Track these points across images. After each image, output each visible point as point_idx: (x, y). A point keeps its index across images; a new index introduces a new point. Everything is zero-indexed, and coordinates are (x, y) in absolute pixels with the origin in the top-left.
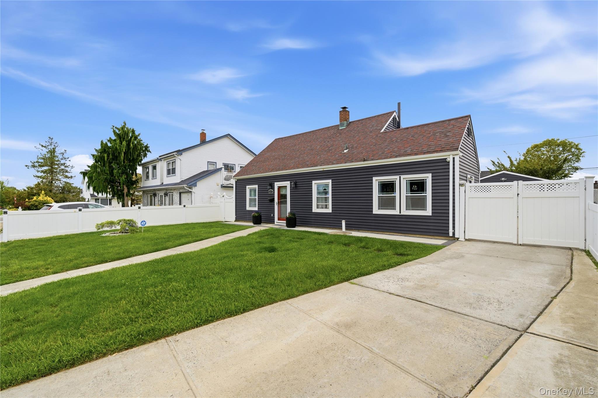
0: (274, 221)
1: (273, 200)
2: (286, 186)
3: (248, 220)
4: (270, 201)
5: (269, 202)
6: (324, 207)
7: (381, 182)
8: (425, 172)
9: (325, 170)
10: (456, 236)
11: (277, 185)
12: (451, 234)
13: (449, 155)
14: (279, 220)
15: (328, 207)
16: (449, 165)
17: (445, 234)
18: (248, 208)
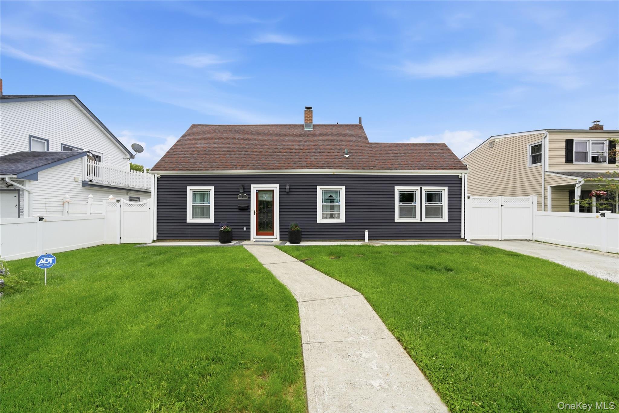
0: (250, 237)
1: (248, 208)
2: (273, 190)
3: (189, 238)
4: (240, 209)
5: (238, 210)
6: (329, 216)
7: (401, 192)
8: (442, 185)
9: (335, 174)
10: (465, 238)
11: (254, 188)
12: (463, 237)
13: (462, 173)
14: (257, 234)
15: (339, 217)
16: (461, 181)
17: (458, 237)
18: (190, 219)
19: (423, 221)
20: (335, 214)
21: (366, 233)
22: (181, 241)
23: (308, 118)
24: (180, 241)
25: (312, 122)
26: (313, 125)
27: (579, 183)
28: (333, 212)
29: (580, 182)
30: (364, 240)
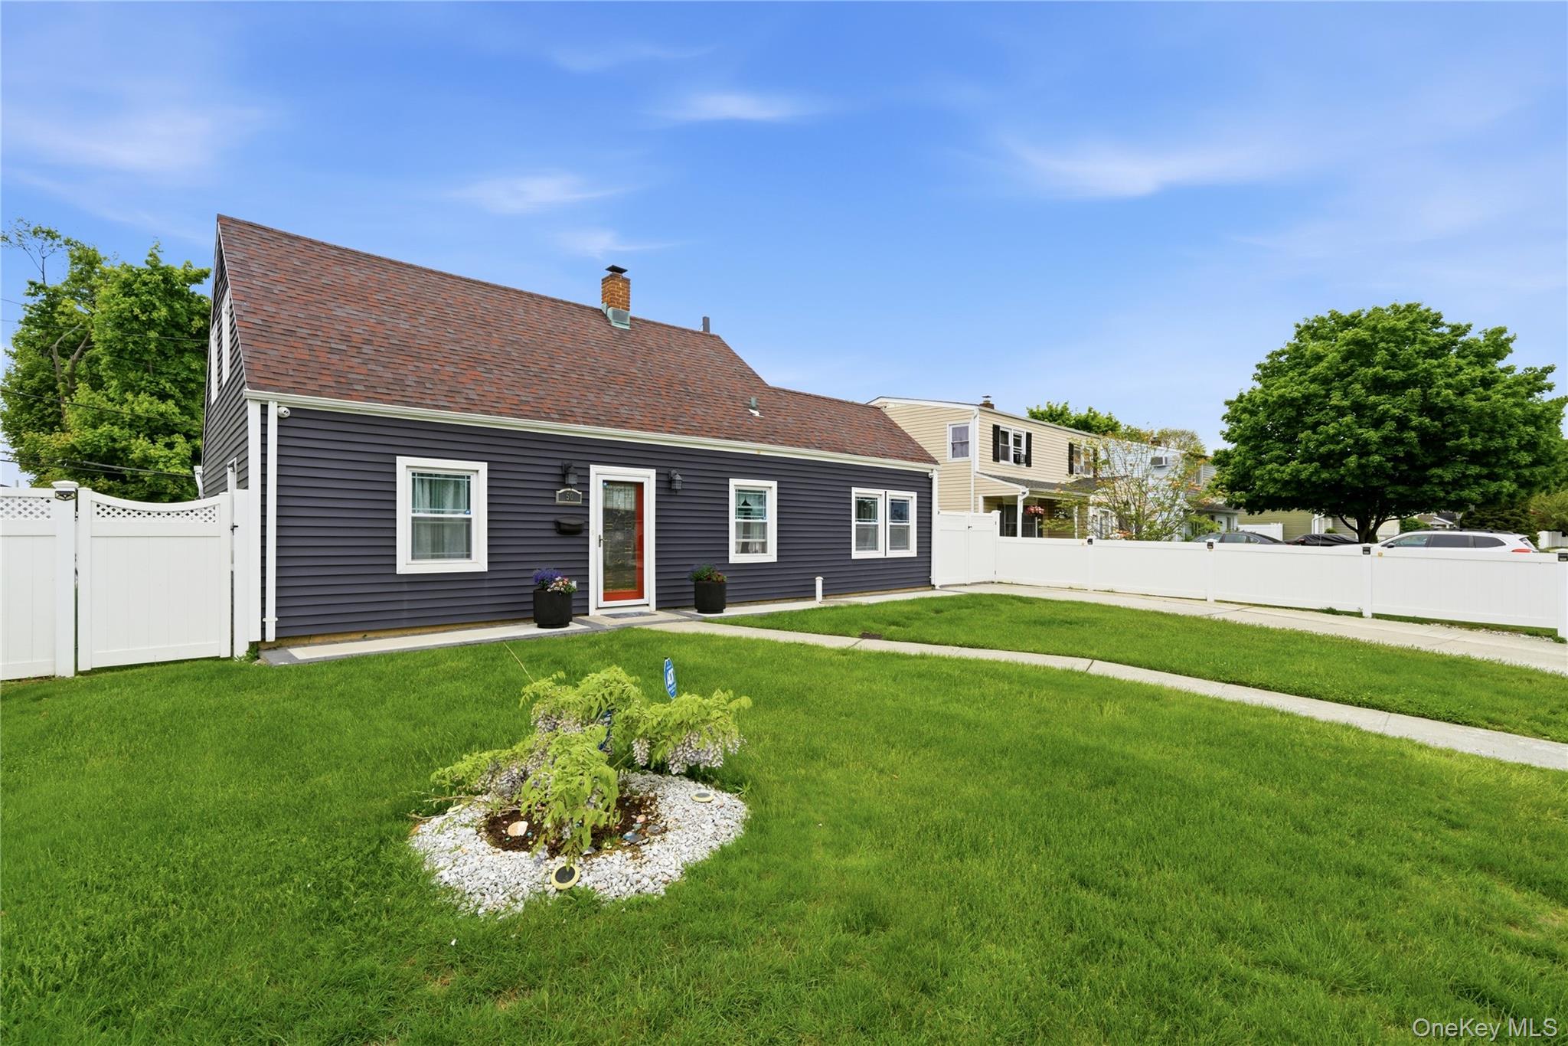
0: (590, 606)
1: (579, 531)
2: (642, 485)
3: (405, 624)
4: (560, 533)
5: (554, 534)
7: (858, 498)
8: (910, 488)
9: (762, 453)
10: (936, 584)
11: (599, 473)
12: (933, 581)
13: (932, 470)
14: (606, 598)
15: (764, 550)
16: (931, 483)
17: (928, 584)
18: (406, 564)
19: (888, 556)
20: (752, 543)
21: (819, 581)
22: (369, 635)
23: (620, 296)
24: (365, 638)
25: (628, 310)
26: (632, 319)
27: (1021, 493)
28: (749, 538)
29: (1024, 493)
30: (813, 597)
